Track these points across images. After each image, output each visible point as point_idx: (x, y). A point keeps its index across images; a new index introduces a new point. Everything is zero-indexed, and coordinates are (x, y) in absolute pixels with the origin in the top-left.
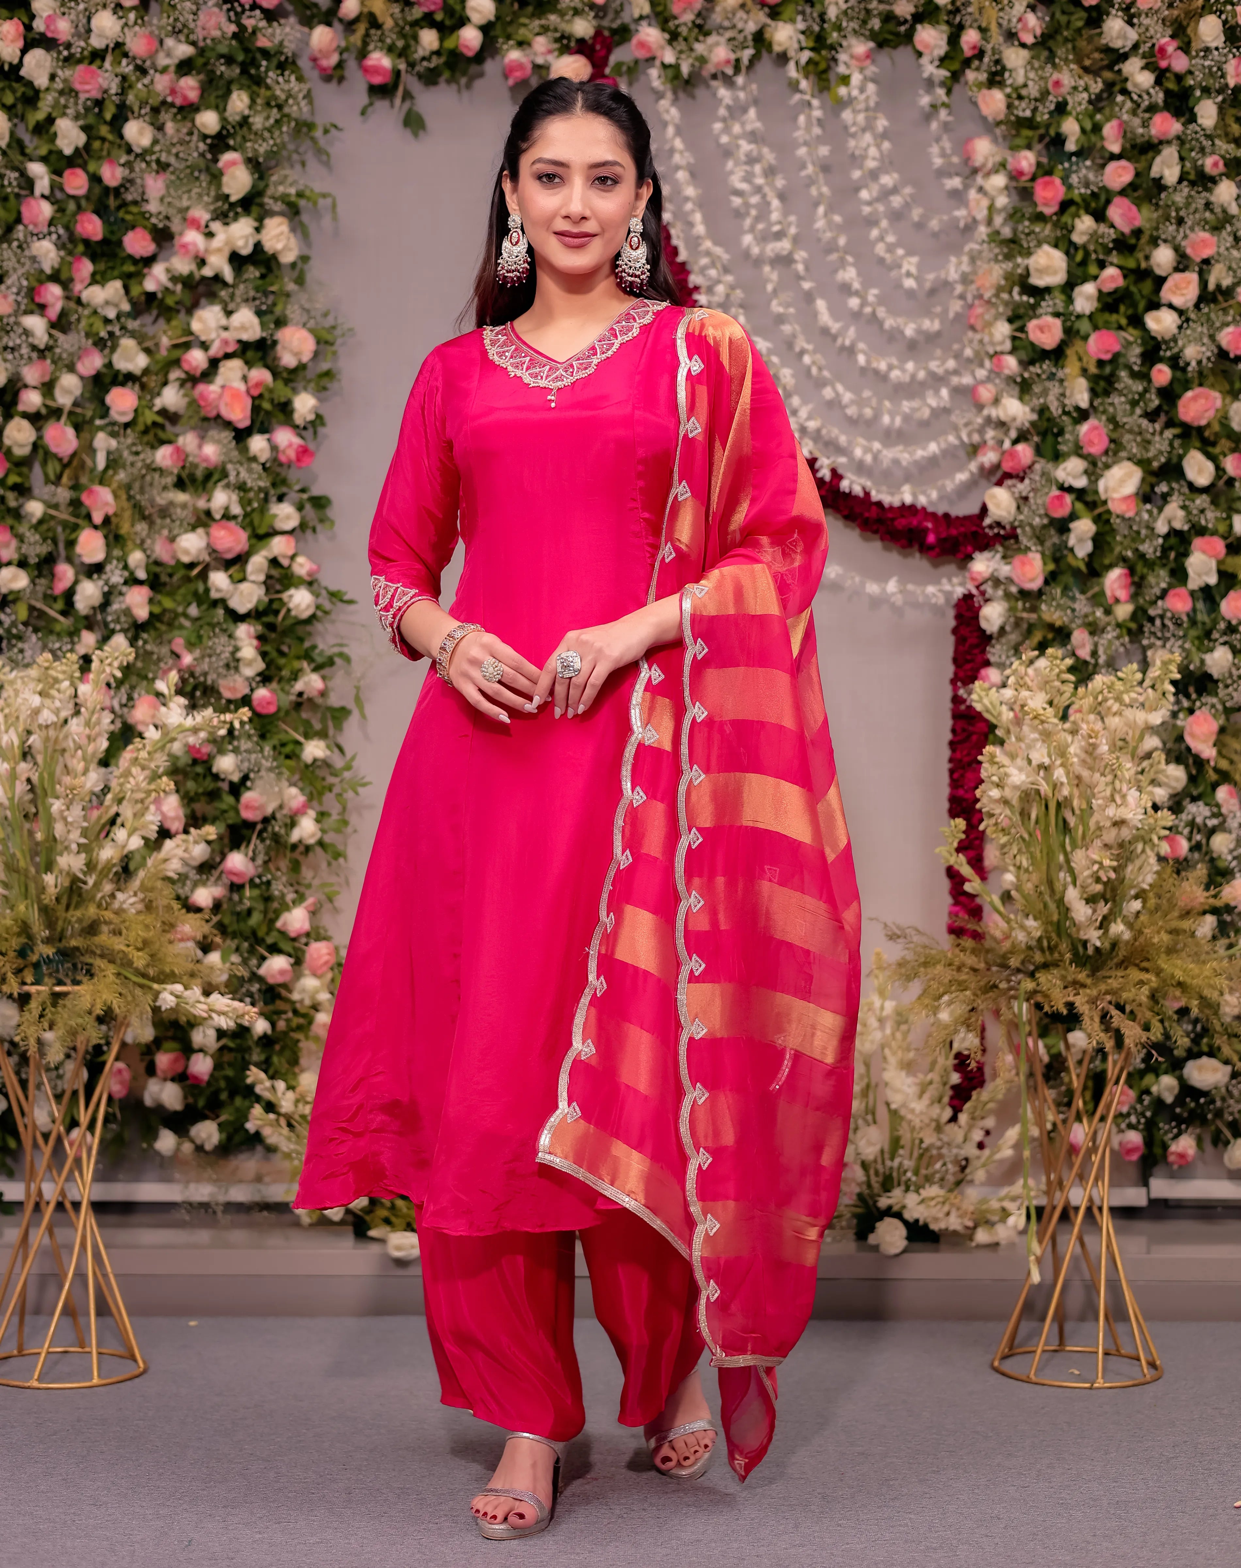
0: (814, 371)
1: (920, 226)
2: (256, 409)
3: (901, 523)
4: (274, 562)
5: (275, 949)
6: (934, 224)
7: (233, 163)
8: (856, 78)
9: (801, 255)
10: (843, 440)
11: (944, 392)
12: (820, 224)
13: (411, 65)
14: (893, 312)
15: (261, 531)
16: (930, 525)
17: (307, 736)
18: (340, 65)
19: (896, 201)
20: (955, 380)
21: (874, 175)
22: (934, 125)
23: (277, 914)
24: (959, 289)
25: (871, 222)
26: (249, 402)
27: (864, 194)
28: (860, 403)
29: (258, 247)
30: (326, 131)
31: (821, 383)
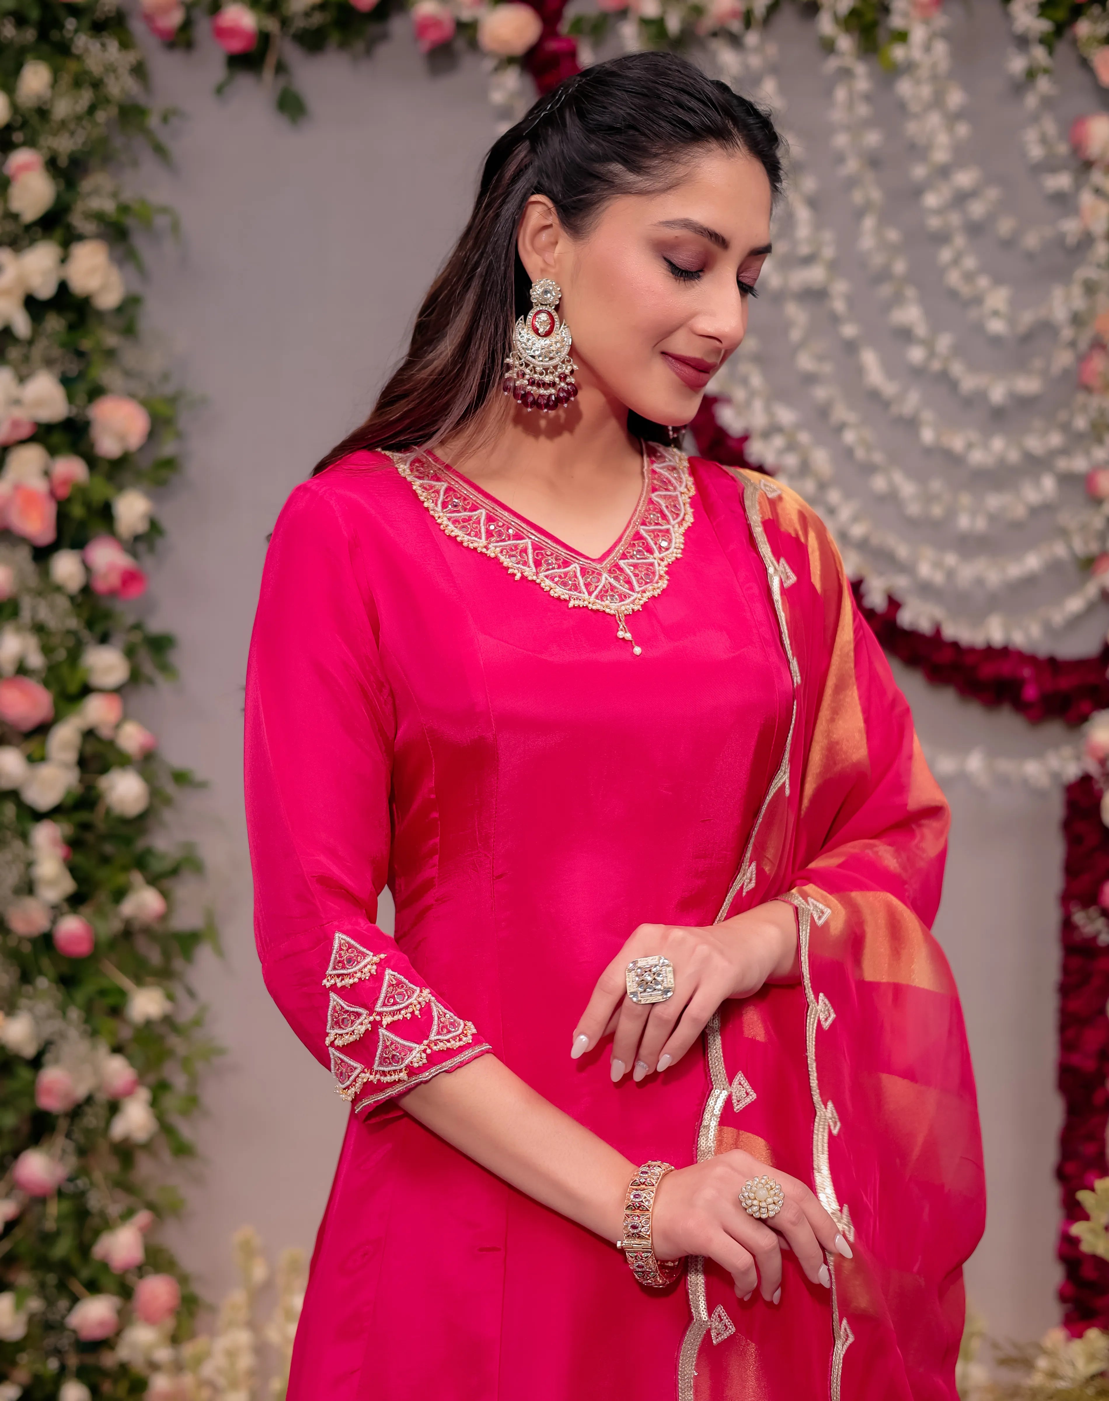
0: (860, 454)
1: (1008, 244)
2: (62, 517)
3: (987, 671)
4: (89, 734)
5: (94, 1287)
6: (1031, 240)
7: (25, 167)
8: (918, 34)
9: (840, 287)
10: (902, 551)
11: (1048, 483)
12: (867, 242)
13: (285, 22)
14: (973, 367)
15: (73, 688)
16: (1027, 672)
17: (139, 981)
18: (187, 25)
19: (977, 209)
20: (1062, 464)
21: (944, 172)
22: (1031, 101)
23: (97, 1233)
24: (1067, 333)
25: (942, 238)
26: (50, 510)
27: (931, 200)
28: (928, 498)
29: (63, 287)
30: (165, 119)
31: (869, 469)
